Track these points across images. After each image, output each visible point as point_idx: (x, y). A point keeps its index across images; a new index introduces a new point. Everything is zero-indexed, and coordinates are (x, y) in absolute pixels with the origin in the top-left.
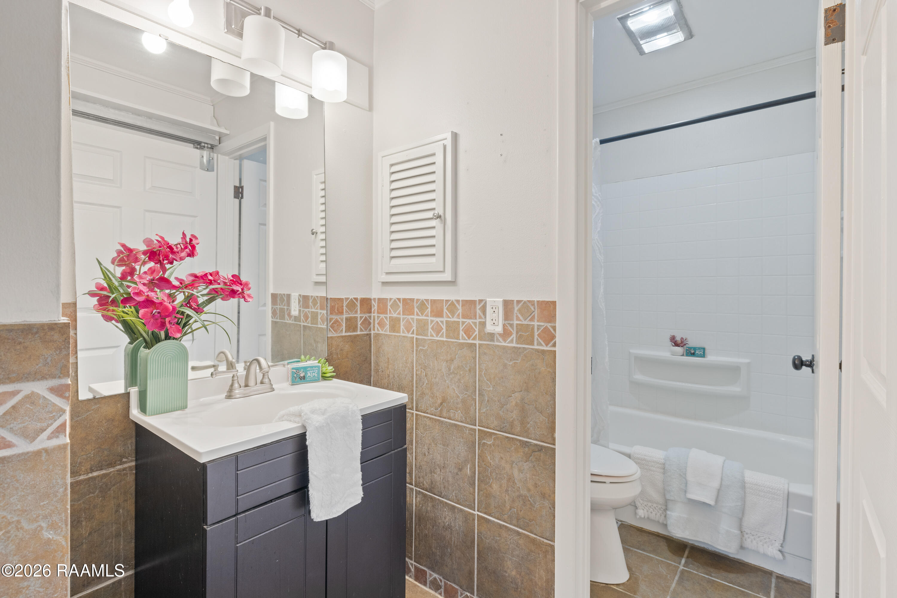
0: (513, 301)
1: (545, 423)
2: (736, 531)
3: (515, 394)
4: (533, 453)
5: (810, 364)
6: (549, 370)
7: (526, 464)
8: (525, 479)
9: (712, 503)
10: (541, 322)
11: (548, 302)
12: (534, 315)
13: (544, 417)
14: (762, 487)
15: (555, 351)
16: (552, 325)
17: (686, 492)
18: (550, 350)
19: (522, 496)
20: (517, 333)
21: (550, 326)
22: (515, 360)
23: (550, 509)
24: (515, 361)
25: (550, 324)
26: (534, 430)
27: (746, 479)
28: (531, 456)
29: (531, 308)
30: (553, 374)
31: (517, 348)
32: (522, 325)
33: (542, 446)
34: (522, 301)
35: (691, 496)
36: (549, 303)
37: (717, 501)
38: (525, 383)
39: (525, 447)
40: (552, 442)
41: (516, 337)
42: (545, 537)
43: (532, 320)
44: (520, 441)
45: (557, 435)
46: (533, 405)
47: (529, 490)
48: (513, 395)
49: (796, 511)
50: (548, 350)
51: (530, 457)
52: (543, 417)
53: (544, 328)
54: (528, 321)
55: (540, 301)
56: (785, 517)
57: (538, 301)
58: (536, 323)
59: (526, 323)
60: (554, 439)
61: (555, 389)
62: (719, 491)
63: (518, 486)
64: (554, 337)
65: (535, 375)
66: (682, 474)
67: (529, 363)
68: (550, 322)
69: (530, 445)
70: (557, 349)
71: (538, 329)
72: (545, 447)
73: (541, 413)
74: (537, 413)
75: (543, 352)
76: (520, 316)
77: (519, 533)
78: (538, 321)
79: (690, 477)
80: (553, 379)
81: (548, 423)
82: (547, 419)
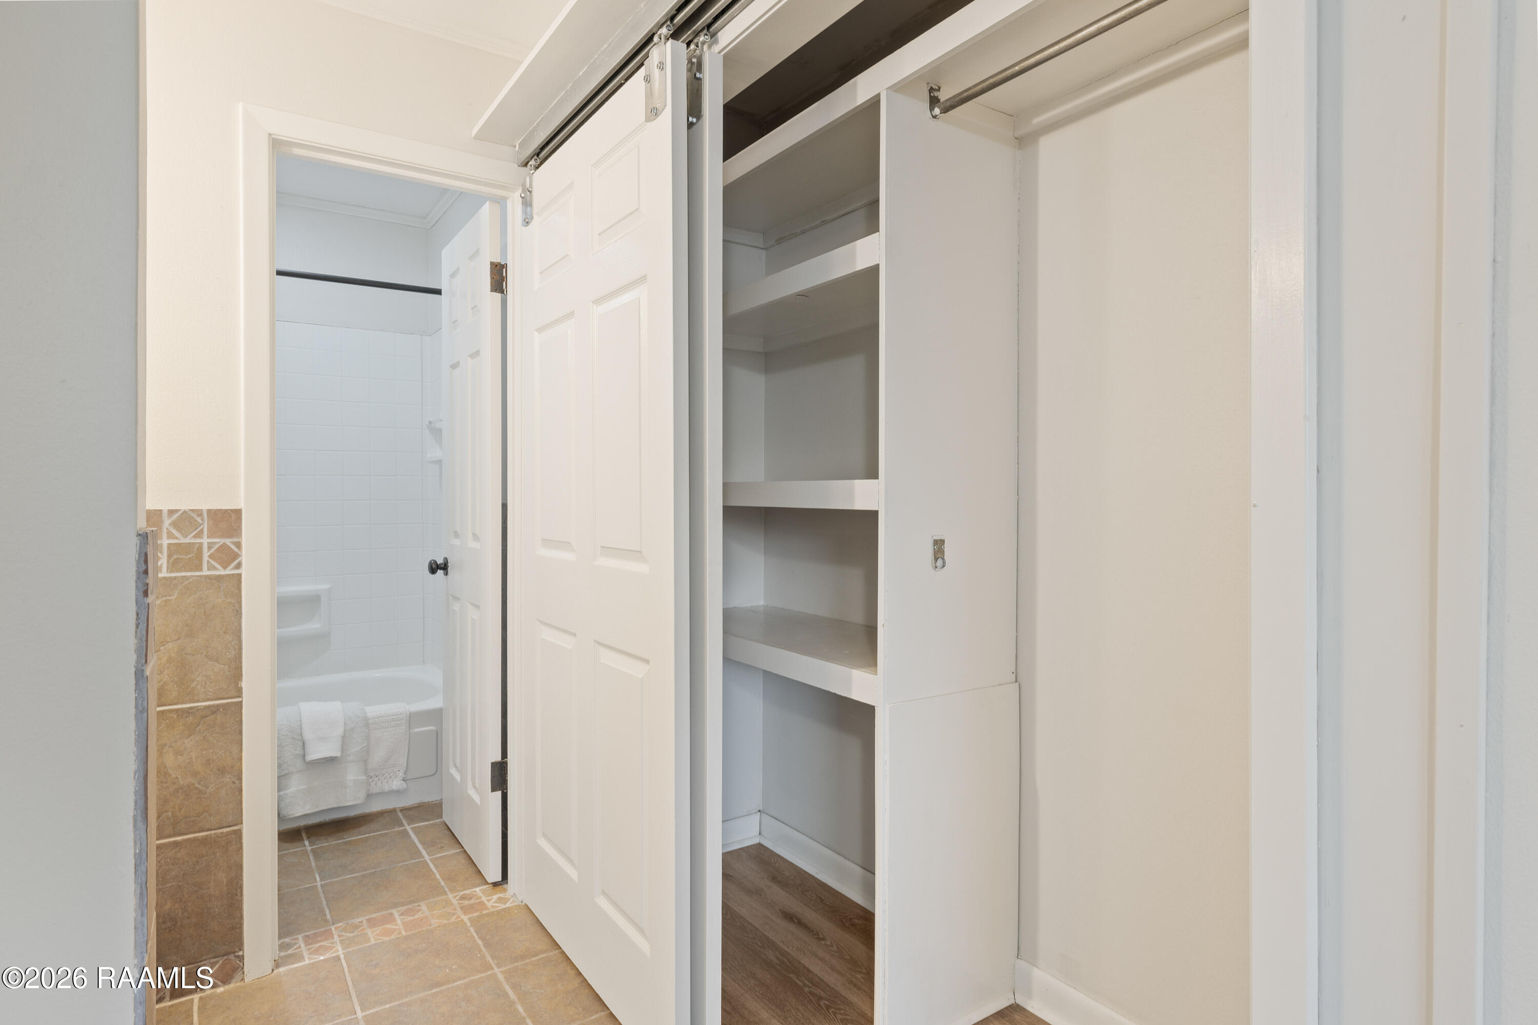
0: (161, 511)
1: (224, 672)
2: (363, 777)
3: (166, 646)
4: (203, 720)
5: (444, 567)
6: (229, 600)
7: (188, 740)
8: (188, 761)
9: (338, 754)
10: (215, 537)
11: (226, 510)
12: (202, 530)
13: (222, 665)
14: (385, 717)
15: (240, 575)
16: (234, 540)
17: (304, 756)
18: (231, 574)
19: (182, 788)
20: (169, 556)
21: (231, 542)
22: (166, 596)
23: (234, 783)
24: (165, 598)
25: (230, 540)
26: (205, 688)
27: (368, 714)
28: (198, 725)
29: (196, 520)
30: (237, 605)
31: (170, 578)
32: (180, 544)
33: (218, 705)
34: (180, 510)
35: (310, 757)
36: (229, 511)
37: (343, 750)
38: (187, 625)
39: (187, 717)
40: (236, 694)
41: (168, 562)
42: (225, 825)
43: (199, 535)
44: (177, 710)
45: (244, 684)
46: (202, 653)
47: (195, 774)
48: (161, 648)
49: (416, 730)
50: (227, 575)
51: (197, 727)
52: (220, 666)
53: (220, 546)
54: (192, 537)
55: (212, 509)
56: (408, 741)
57: (209, 511)
58: (205, 541)
59: (187, 540)
60: (240, 691)
61: (240, 625)
62: (343, 737)
63: (174, 776)
64: (236, 556)
65: (205, 612)
66: (295, 736)
67: (193, 597)
68: (230, 536)
69: (198, 710)
70: (243, 571)
71: (209, 548)
72: (223, 705)
73: (217, 661)
74: (210, 662)
75: (219, 578)
76: (174, 532)
77: (176, 844)
78: (209, 537)
79: (308, 735)
80: (237, 611)
81: (229, 671)
82: (226, 667)
